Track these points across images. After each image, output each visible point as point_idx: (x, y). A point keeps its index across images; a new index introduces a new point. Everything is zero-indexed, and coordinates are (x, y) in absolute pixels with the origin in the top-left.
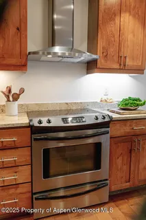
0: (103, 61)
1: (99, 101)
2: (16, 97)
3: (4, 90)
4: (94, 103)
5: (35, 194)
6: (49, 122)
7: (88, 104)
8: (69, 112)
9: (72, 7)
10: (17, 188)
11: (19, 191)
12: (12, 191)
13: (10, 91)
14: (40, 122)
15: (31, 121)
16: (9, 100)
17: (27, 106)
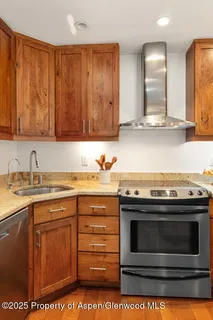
0: (202, 128)
1: (201, 173)
2: (109, 166)
3: (99, 158)
4: (196, 175)
5: (123, 266)
6: (137, 193)
7: (188, 175)
8: (165, 183)
9: (165, 70)
10: (105, 256)
11: (107, 260)
12: (101, 259)
13: (104, 160)
14: (128, 193)
15: (119, 191)
16: (102, 169)
17: (120, 174)
